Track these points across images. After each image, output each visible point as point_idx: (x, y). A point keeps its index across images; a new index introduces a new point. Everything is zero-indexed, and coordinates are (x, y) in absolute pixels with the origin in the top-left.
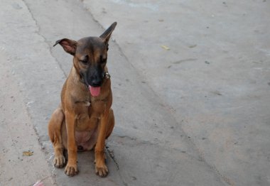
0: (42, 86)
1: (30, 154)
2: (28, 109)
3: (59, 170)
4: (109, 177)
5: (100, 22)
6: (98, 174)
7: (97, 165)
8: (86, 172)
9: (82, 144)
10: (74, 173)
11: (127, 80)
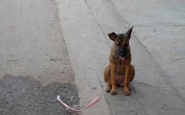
0: (105, 63)
1: (95, 88)
2: (97, 72)
3: (108, 93)
4: (130, 96)
5: (141, 42)
6: (125, 94)
7: (125, 90)
8: (120, 94)
9: (119, 83)
10: (114, 94)
11: (149, 65)
